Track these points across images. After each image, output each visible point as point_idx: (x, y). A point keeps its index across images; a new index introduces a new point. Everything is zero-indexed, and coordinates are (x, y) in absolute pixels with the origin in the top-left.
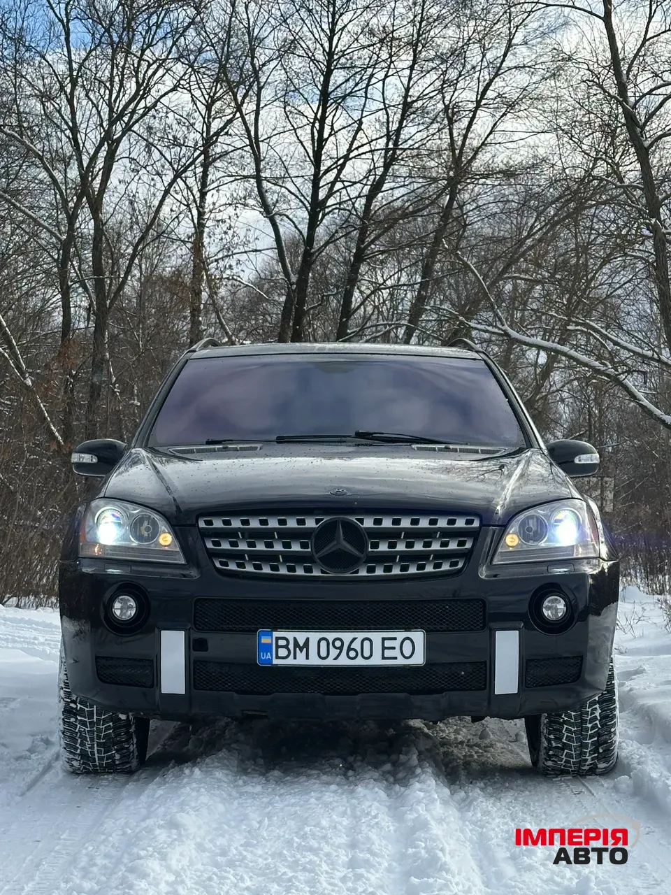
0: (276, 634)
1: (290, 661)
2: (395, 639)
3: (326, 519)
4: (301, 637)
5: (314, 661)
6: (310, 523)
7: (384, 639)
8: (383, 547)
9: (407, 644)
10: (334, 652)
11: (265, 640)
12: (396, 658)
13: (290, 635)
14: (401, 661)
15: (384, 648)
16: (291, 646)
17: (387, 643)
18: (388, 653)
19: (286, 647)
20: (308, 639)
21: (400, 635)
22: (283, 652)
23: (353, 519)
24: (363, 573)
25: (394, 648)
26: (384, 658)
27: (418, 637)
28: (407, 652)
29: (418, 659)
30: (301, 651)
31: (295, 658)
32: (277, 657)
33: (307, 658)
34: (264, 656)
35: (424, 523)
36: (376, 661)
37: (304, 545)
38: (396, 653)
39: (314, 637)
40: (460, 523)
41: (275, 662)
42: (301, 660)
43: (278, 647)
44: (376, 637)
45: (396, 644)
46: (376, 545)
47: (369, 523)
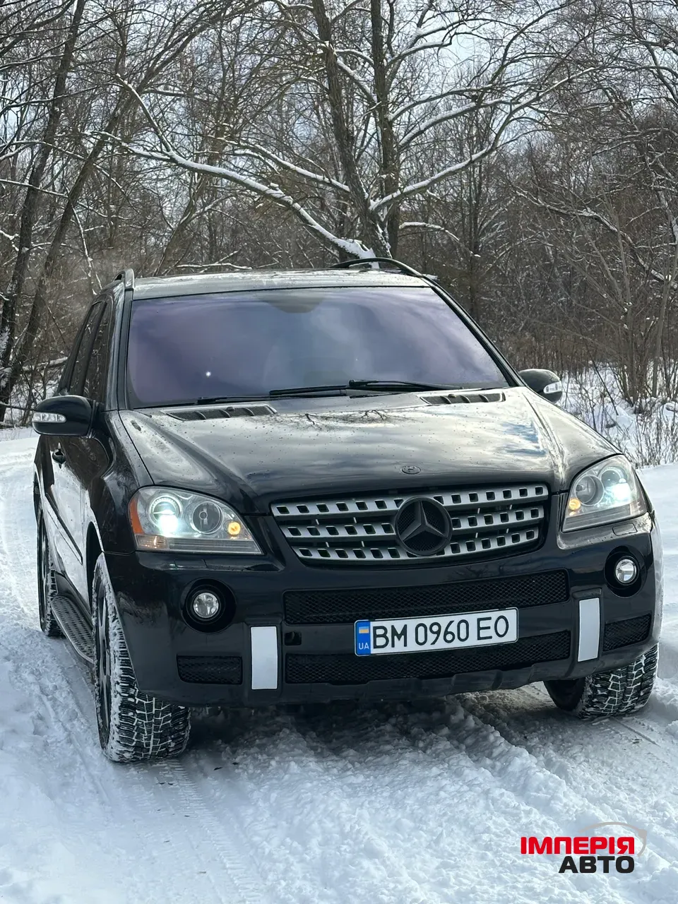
0: (373, 624)
1: (388, 650)
2: (490, 618)
3: (406, 499)
4: (399, 624)
5: (412, 647)
6: (391, 505)
7: (479, 620)
8: (465, 525)
9: (502, 623)
10: (431, 637)
11: (362, 631)
12: (491, 637)
13: (388, 624)
14: (496, 640)
15: (479, 629)
16: (389, 635)
17: (483, 624)
18: (483, 633)
19: (384, 636)
20: (405, 626)
21: (495, 615)
22: (381, 641)
23: (432, 497)
24: (448, 553)
25: (489, 628)
26: (479, 638)
27: (511, 614)
28: (501, 630)
29: (512, 637)
30: (399, 639)
31: (393, 646)
32: (376, 647)
33: (405, 645)
34: (362, 647)
35: (499, 496)
36: (473, 642)
37: (387, 529)
38: (491, 632)
39: (412, 623)
40: (531, 493)
41: (374, 651)
42: (399, 647)
43: (376, 636)
44: (472, 618)
45: (491, 623)
46: (457, 524)
47: (448, 501)
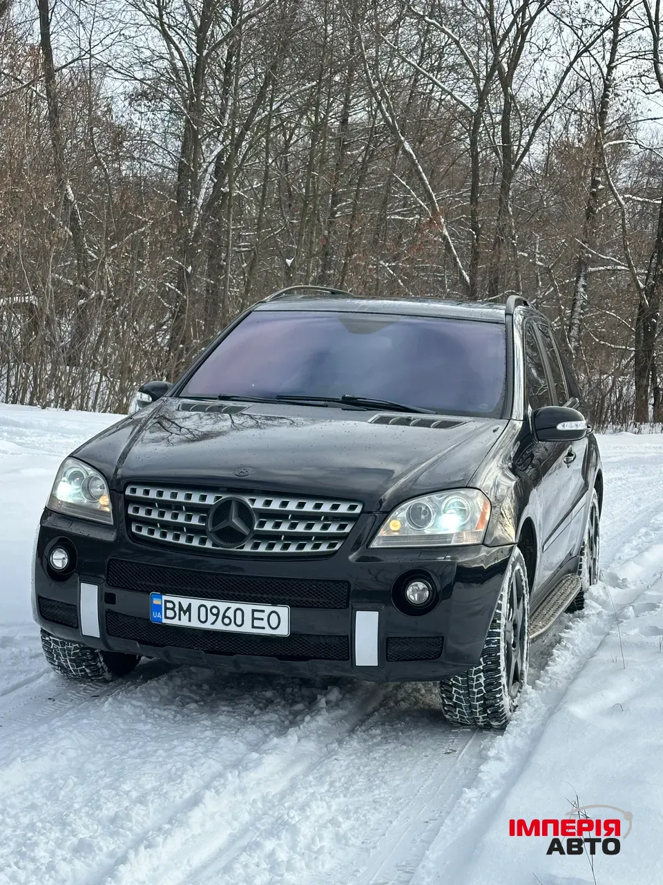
0: (165, 598)
1: (175, 622)
2: (263, 611)
3: (224, 497)
4: (185, 602)
5: (195, 624)
6: (210, 500)
7: (253, 611)
8: (269, 527)
9: (274, 616)
10: (211, 618)
11: (156, 601)
12: (264, 628)
13: (176, 600)
14: (268, 631)
15: (254, 619)
16: (177, 609)
17: (257, 615)
18: (257, 623)
19: (173, 609)
20: (190, 604)
21: (268, 609)
22: (170, 613)
23: (246, 499)
24: (248, 549)
25: (262, 619)
26: (253, 627)
27: (284, 611)
28: (274, 624)
29: (284, 631)
30: (185, 614)
31: (180, 619)
32: (166, 617)
33: (190, 621)
34: (155, 615)
35: (309, 507)
36: (247, 628)
37: (202, 519)
38: (264, 623)
39: (196, 603)
40: (343, 508)
41: (164, 621)
42: (184, 622)
43: (166, 608)
44: (248, 608)
45: (264, 616)
46: (262, 524)
47: (259, 504)
